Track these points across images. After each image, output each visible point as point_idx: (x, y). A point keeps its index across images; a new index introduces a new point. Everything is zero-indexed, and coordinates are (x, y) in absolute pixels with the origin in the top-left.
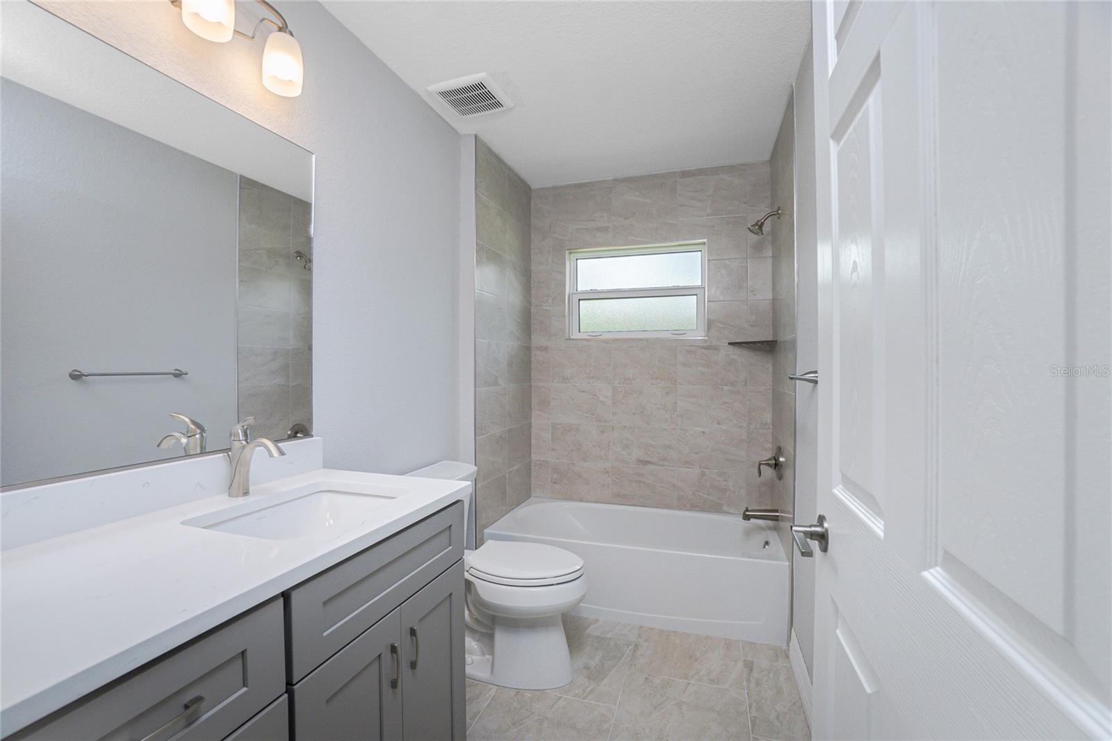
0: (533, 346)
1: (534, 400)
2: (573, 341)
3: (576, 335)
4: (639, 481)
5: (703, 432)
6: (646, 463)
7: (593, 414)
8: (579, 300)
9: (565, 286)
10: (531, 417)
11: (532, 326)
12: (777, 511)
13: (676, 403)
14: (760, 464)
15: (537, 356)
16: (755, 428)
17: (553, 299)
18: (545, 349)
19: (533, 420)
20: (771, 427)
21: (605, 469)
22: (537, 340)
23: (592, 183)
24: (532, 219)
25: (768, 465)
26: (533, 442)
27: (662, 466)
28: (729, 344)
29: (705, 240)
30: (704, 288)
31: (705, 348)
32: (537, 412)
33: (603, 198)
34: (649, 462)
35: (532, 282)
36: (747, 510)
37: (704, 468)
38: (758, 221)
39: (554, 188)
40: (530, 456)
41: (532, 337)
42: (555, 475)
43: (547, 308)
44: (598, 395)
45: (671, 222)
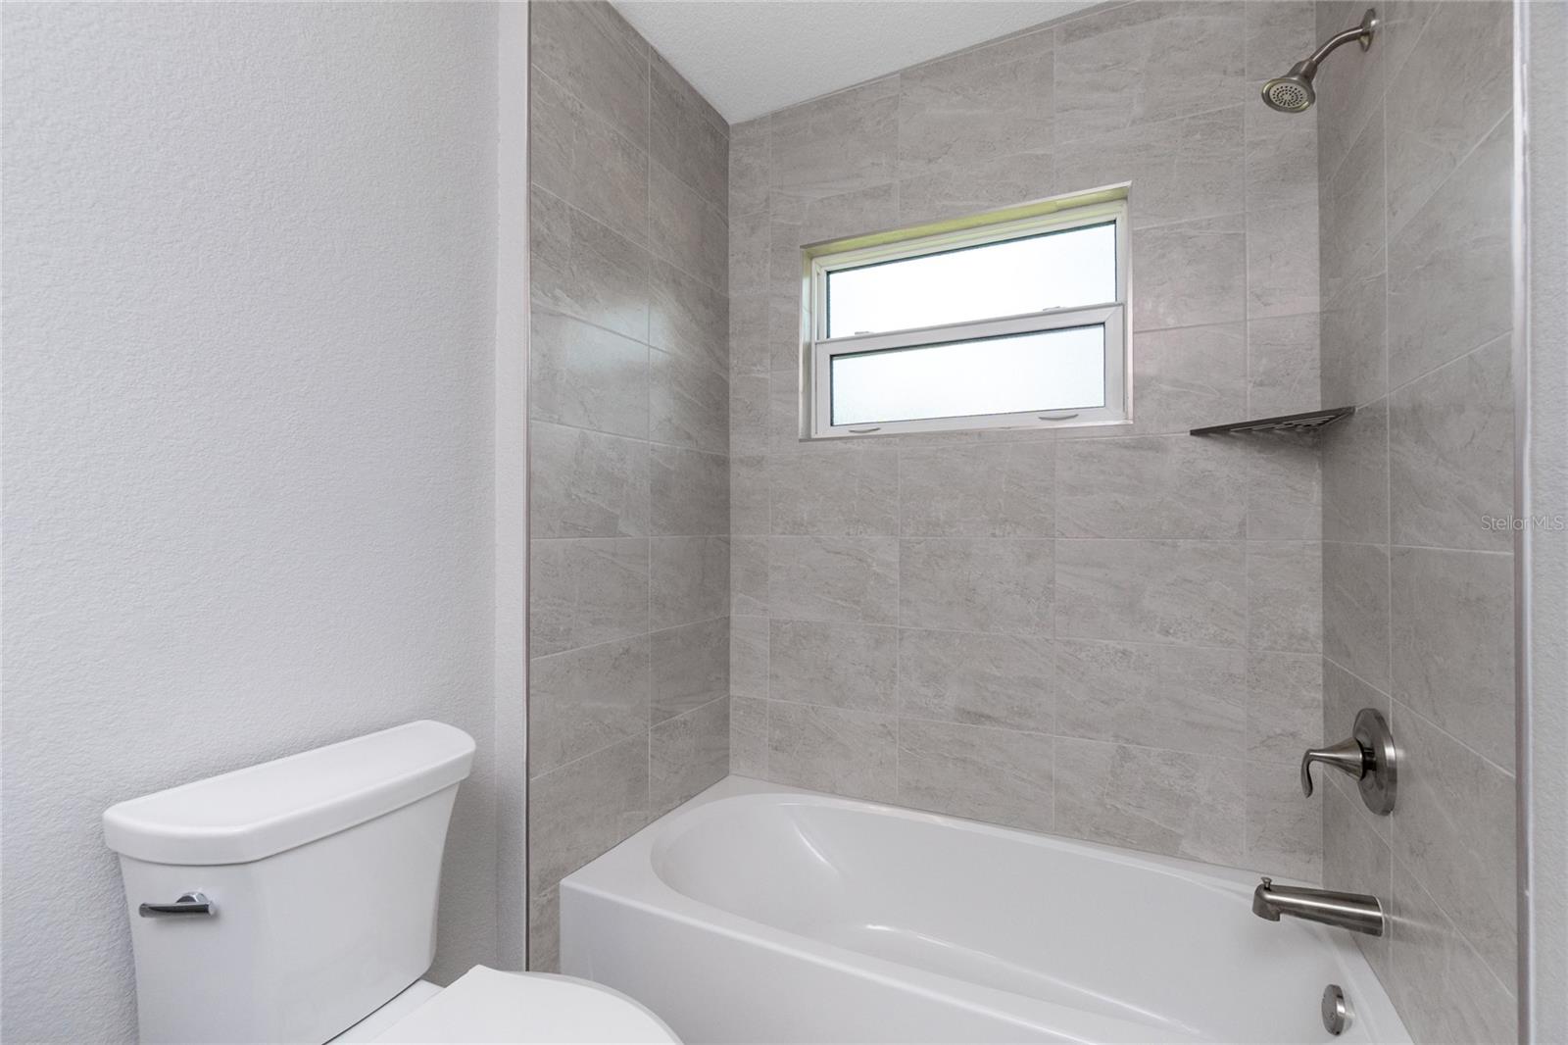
0: (732, 456)
1: (737, 570)
2: (815, 443)
3: (822, 430)
4: (964, 760)
5: (1124, 652)
6: (979, 717)
7: (857, 603)
8: (832, 357)
9: (797, 326)
10: (729, 605)
11: (732, 415)
12: (1370, 903)
13: (1052, 581)
14: (1308, 759)
15: (741, 479)
16: (1271, 648)
17: (773, 357)
18: (757, 462)
19: (733, 610)
20: (1320, 645)
21: (884, 725)
22: (742, 444)
23: (854, 91)
24: (731, 192)
25: (1339, 763)
26: (734, 658)
27: (1019, 727)
28: (1194, 433)
29: (1128, 184)
30: (1123, 305)
31: (1127, 447)
32: (741, 595)
33: (879, 123)
34: (988, 717)
35: (731, 322)
36: (1268, 889)
37: (1127, 741)
38: (1301, 64)
39: (776, 116)
40: (727, 689)
41: (732, 438)
42: (777, 732)
43: (761, 376)
44: (869, 560)
45: (1040, 152)
